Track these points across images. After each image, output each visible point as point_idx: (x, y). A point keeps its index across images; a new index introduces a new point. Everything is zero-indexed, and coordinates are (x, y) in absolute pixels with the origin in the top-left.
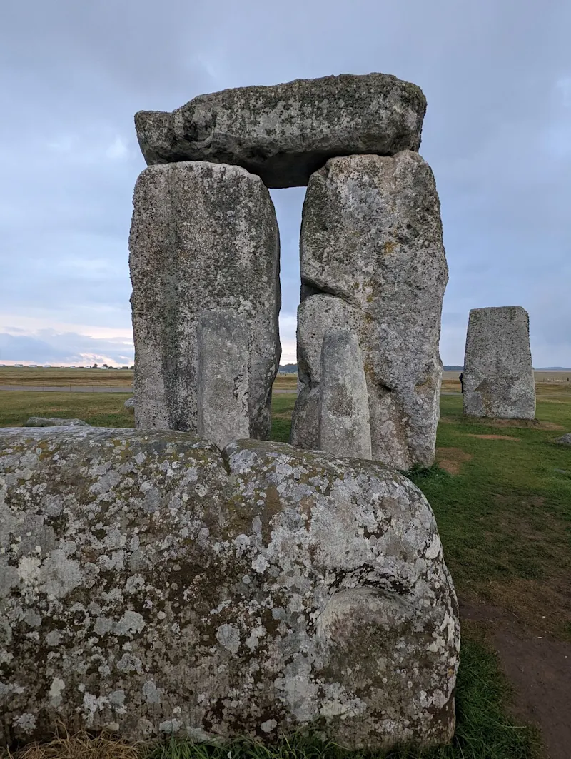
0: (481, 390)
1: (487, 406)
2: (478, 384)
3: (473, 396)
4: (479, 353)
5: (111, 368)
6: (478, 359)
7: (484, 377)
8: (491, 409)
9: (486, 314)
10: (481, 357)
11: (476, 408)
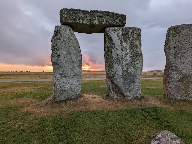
0: (182, 81)
1: (186, 92)
2: (180, 77)
3: (176, 86)
4: (179, 56)
5: (22, 72)
6: (179, 59)
7: (184, 72)
8: (189, 95)
9: (183, 29)
10: (181, 58)
11: (178, 94)
